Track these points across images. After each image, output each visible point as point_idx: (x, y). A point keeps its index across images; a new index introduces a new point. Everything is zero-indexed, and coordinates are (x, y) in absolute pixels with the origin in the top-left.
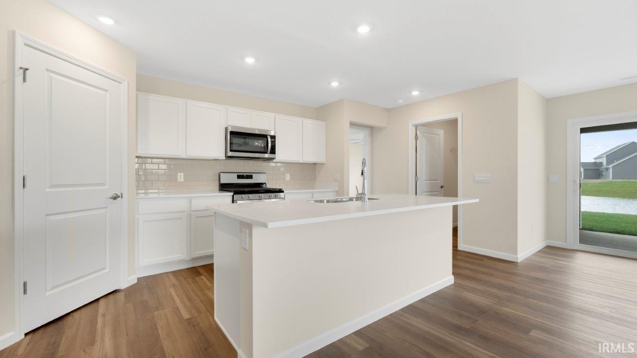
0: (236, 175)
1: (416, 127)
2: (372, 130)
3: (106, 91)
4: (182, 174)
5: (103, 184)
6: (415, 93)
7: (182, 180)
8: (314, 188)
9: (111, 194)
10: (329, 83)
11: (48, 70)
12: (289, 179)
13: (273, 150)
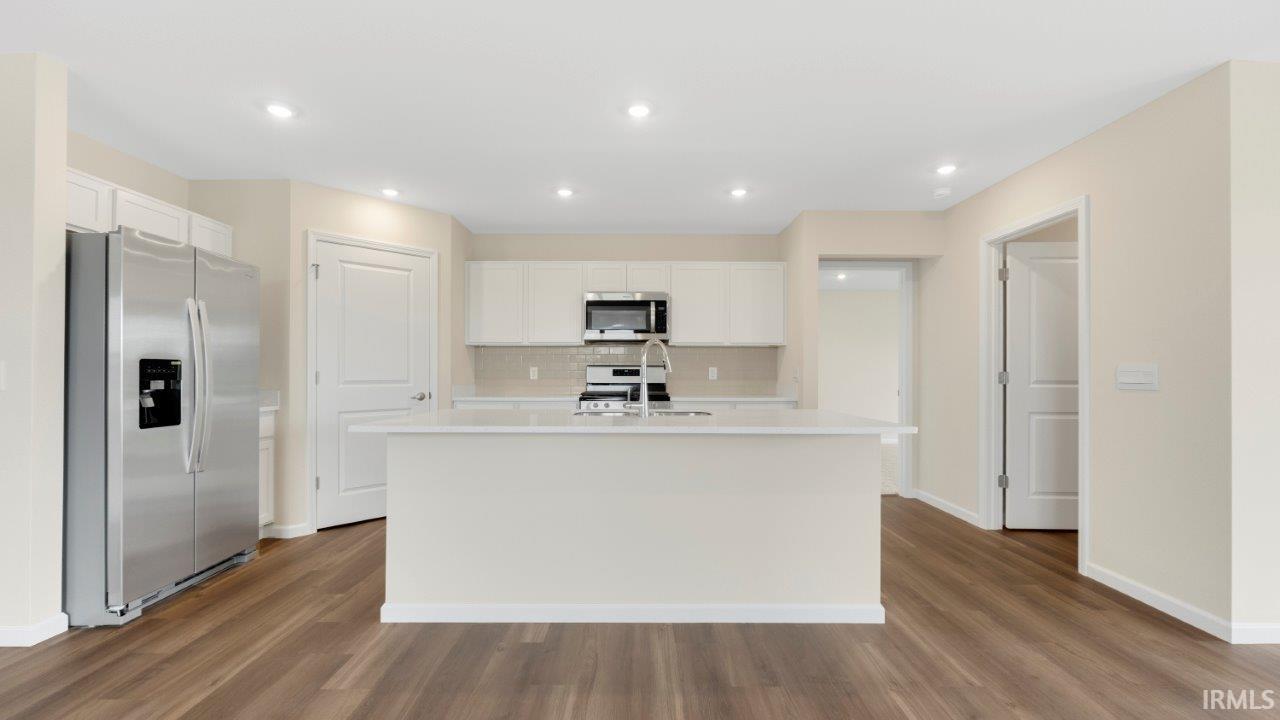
0: (611, 370)
1: (1004, 246)
2: (916, 266)
3: (410, 271)
4: (536, 369)
5: (407, 381)
6: (946, 170)
7: (536, 377)
8: (774, 394)
9: (416, 393)
10: (728, 192)
11: (341, 261)
12: (715, 378)
13: (661, 326)
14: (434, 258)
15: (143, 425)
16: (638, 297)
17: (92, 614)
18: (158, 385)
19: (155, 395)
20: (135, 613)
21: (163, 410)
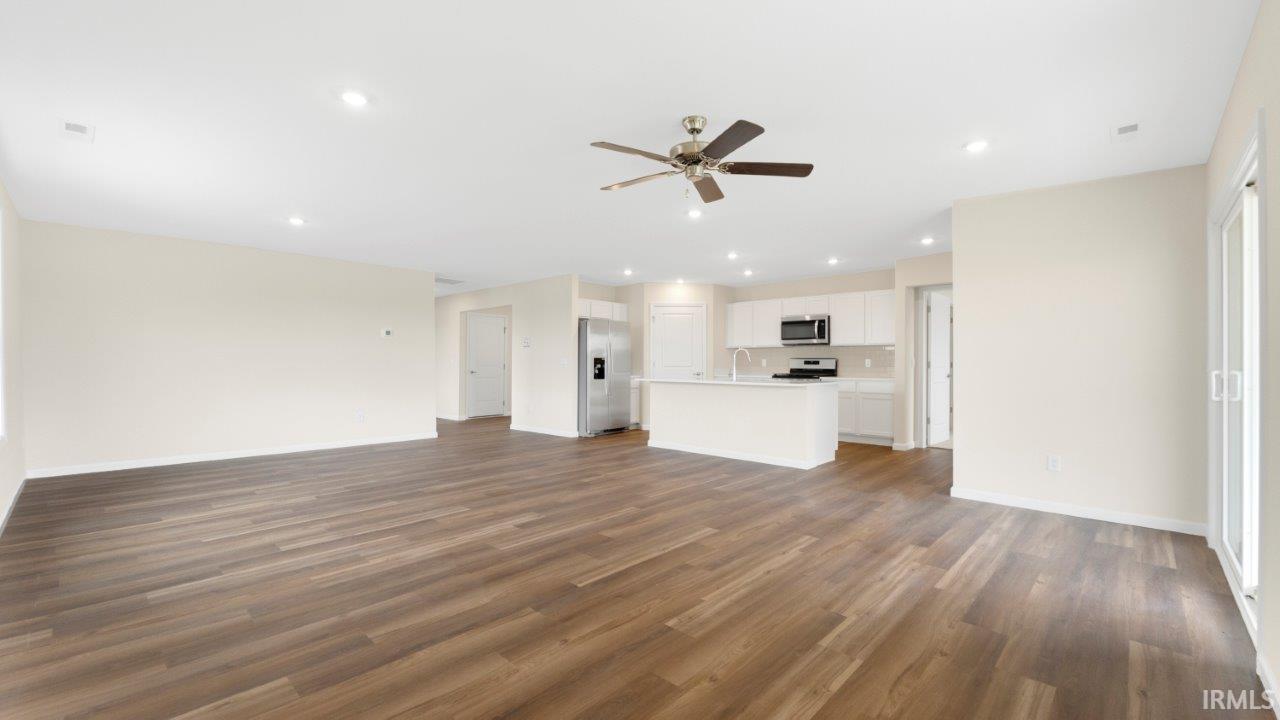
0: (803, 361)
12: (869, 366)
13: (821, 334)
14: (704, 308)
15: (595, 378)
16: (808, 318)
17: (584, 434)
18: (599, 366)
19: (599, 369)
20: (593, 435)
21: (600, 375)
